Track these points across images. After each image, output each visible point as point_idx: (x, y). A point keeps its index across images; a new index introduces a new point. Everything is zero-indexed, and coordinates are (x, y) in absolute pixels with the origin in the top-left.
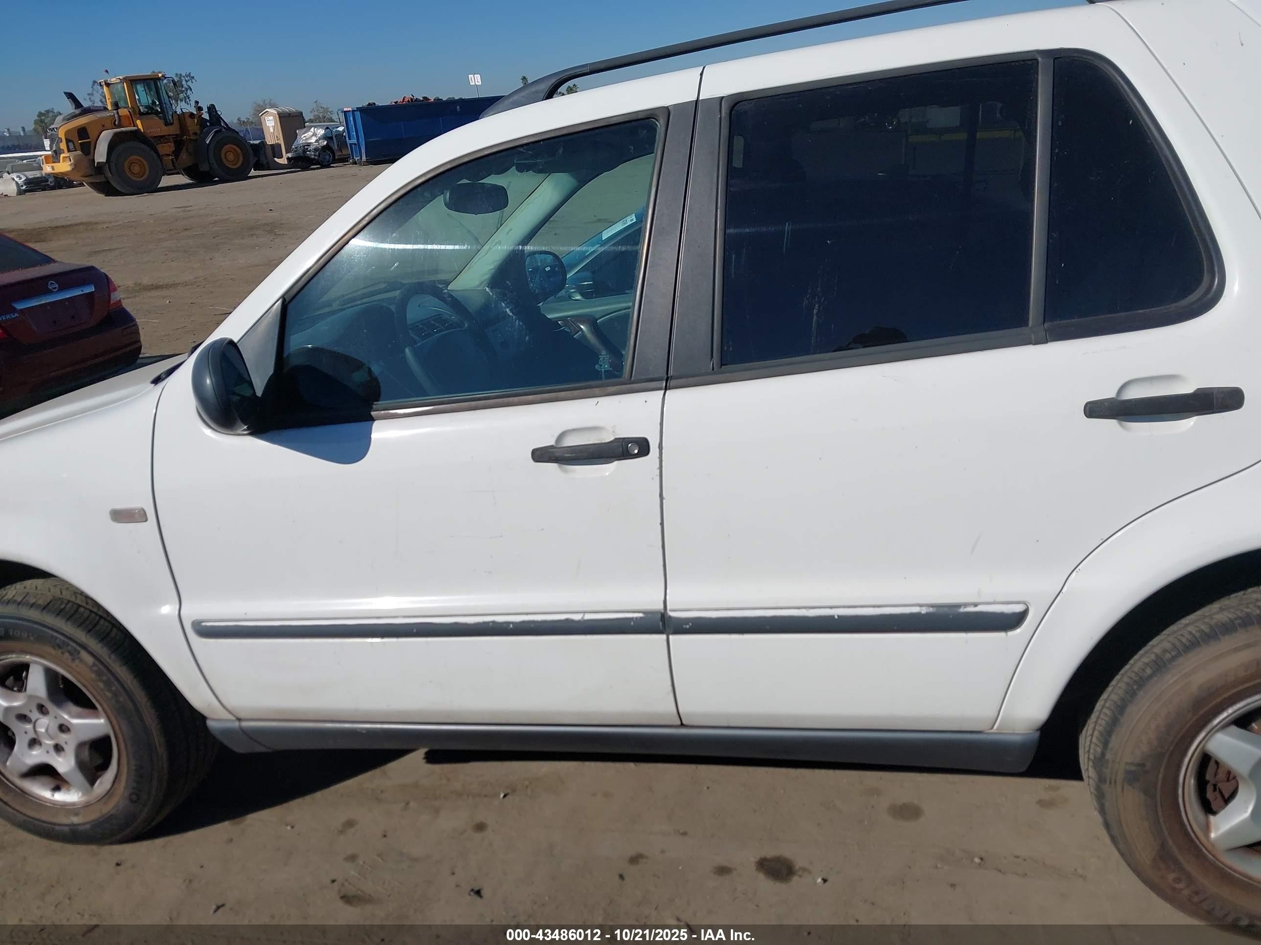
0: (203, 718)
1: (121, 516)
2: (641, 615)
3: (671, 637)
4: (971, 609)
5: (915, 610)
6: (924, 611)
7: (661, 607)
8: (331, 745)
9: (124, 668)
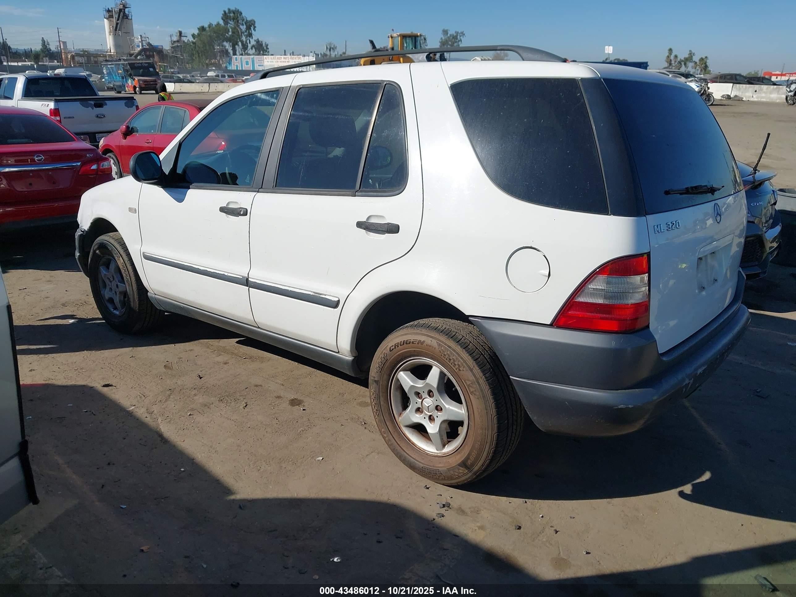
0: (147, 291)
1: (131, 210)
2: (242, 277)
3: (250, 288)
4: (323, 296)
5: (309, 293)
6: (312, 294)
7: (247, 276)
8: (179, 312)
9: (131, 267)
